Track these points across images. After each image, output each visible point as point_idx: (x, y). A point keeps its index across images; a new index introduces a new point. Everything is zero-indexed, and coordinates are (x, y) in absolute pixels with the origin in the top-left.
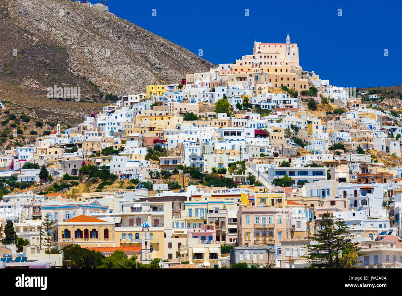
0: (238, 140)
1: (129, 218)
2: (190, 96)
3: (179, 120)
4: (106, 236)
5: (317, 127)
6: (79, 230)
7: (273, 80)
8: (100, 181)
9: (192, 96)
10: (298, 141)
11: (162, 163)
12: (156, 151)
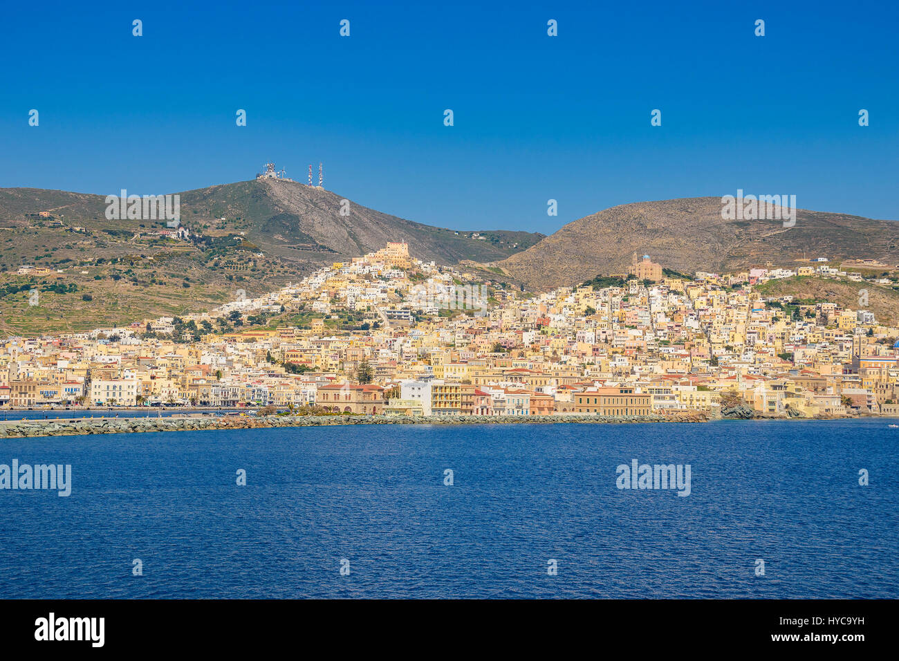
0: (373, 294)
3: (347, 283)
4: (301, 357)
5: (411, 288)
7: (394, 262)
9: (354, 270)
10: (401, 296)
11: (337, 305)
12: (335, 299)
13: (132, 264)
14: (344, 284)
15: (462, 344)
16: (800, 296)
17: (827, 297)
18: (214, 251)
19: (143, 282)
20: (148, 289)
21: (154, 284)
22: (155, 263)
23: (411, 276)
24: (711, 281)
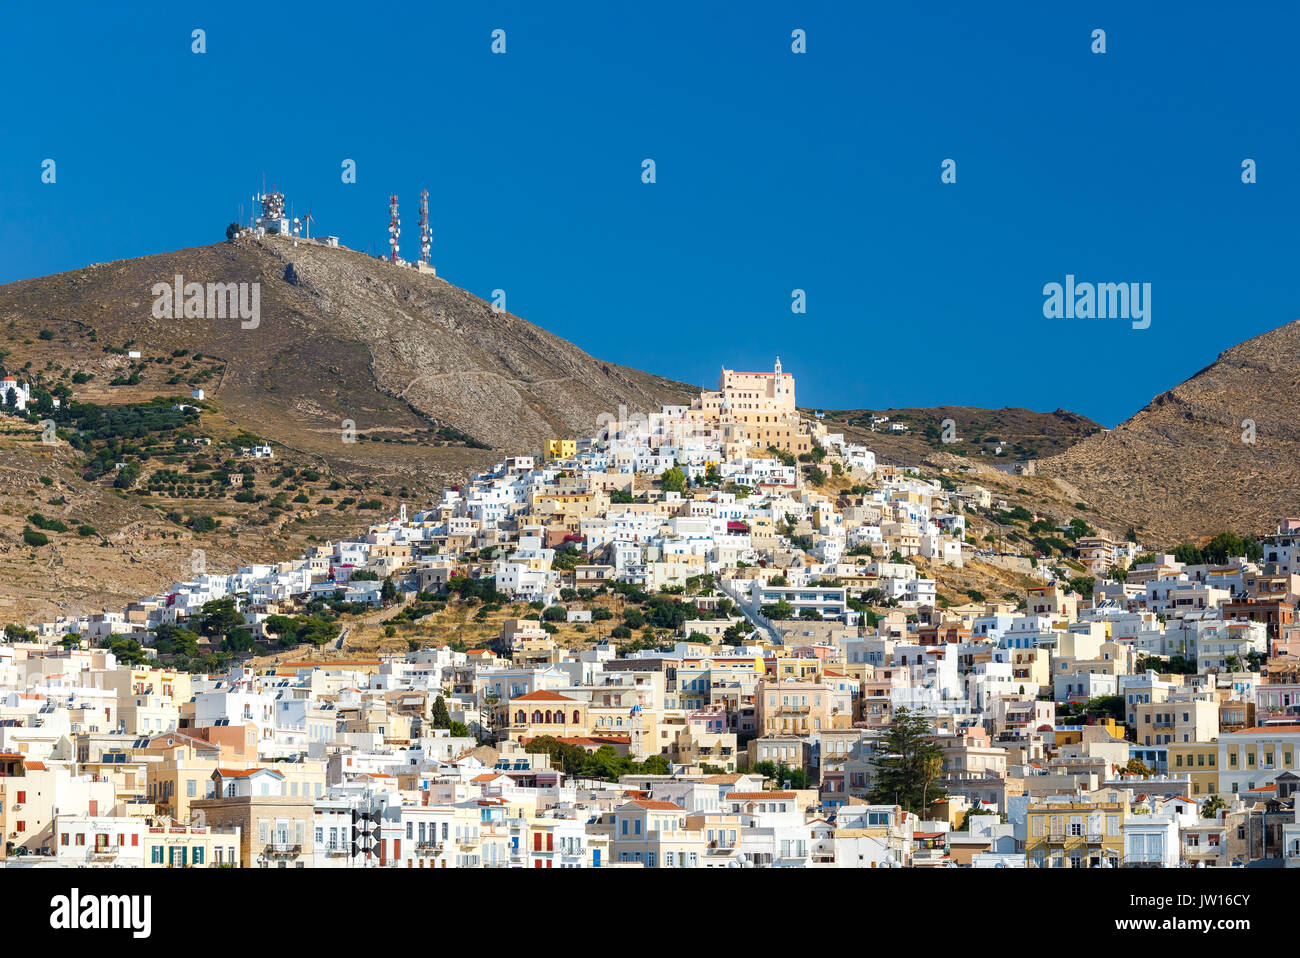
0: (701, 538)
1: (604, 693)
2: (619, 461)
3: (603, 504)
4: (576, 721)
5: (827, 518)
6: (538, 712)
7: (754, 436)
8: (481, 604)
9: (622, 462)
10: (797, 541)
18: (112, 445)
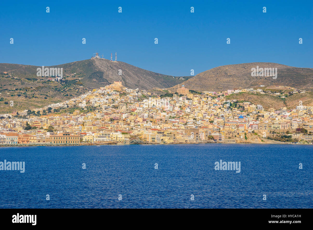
7: (115, 89)
10: (114, 101)
11: (88, 105)
12: (88, 102)
13: (27, 90)
14: (93, 97)
15: (100, 118)
16: (240, 100)
17: (248, 100)
18: (67, 85)
19: (29, 97)
20: (31, 100)
21: (33, 98)
22: (35, 90)
23: (121, 94)
24: (209, 94)
